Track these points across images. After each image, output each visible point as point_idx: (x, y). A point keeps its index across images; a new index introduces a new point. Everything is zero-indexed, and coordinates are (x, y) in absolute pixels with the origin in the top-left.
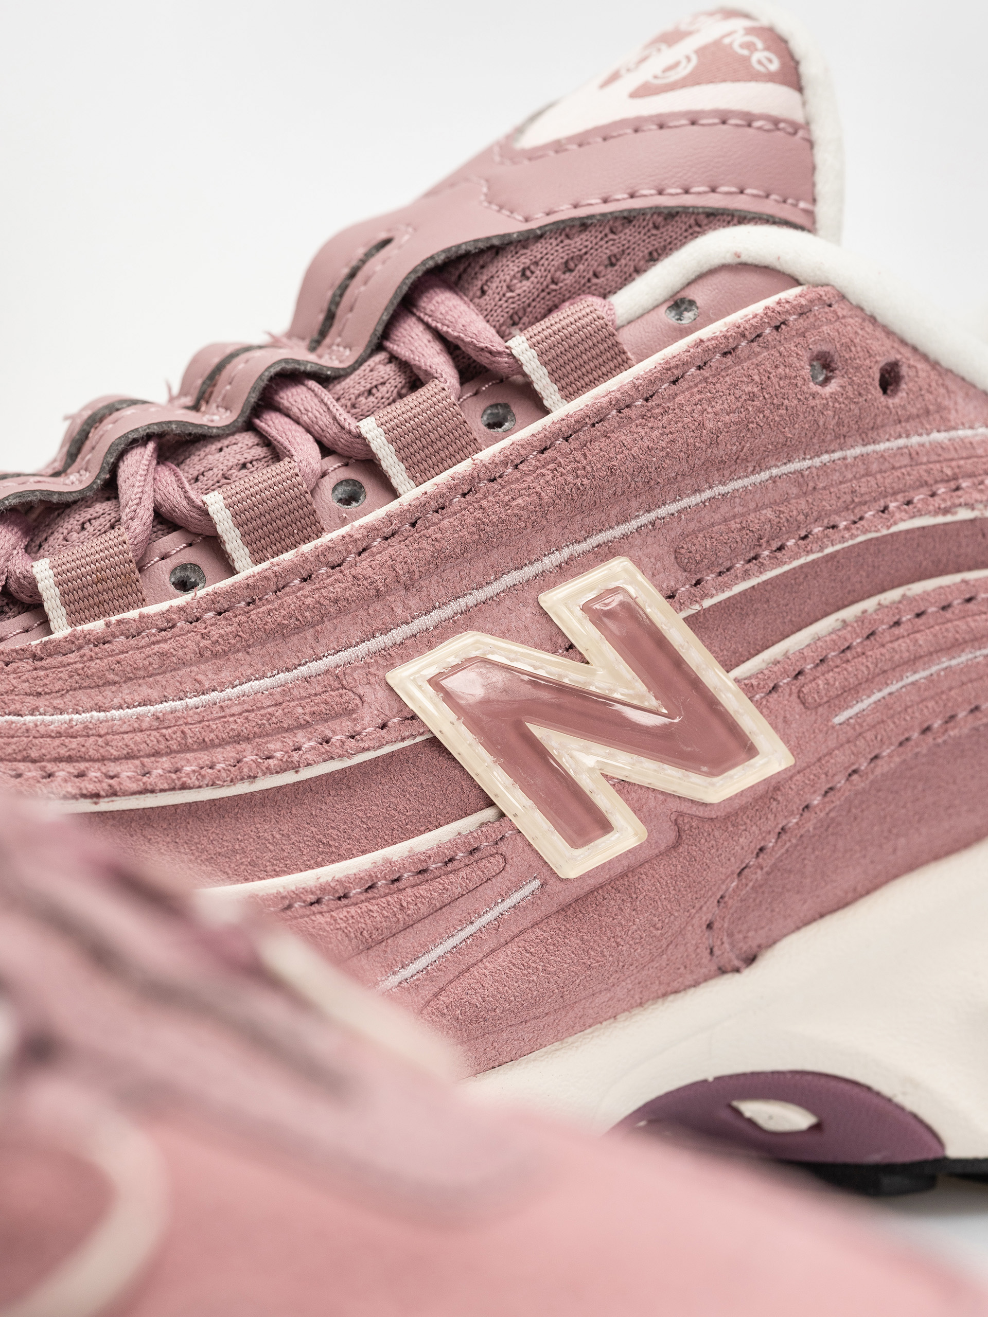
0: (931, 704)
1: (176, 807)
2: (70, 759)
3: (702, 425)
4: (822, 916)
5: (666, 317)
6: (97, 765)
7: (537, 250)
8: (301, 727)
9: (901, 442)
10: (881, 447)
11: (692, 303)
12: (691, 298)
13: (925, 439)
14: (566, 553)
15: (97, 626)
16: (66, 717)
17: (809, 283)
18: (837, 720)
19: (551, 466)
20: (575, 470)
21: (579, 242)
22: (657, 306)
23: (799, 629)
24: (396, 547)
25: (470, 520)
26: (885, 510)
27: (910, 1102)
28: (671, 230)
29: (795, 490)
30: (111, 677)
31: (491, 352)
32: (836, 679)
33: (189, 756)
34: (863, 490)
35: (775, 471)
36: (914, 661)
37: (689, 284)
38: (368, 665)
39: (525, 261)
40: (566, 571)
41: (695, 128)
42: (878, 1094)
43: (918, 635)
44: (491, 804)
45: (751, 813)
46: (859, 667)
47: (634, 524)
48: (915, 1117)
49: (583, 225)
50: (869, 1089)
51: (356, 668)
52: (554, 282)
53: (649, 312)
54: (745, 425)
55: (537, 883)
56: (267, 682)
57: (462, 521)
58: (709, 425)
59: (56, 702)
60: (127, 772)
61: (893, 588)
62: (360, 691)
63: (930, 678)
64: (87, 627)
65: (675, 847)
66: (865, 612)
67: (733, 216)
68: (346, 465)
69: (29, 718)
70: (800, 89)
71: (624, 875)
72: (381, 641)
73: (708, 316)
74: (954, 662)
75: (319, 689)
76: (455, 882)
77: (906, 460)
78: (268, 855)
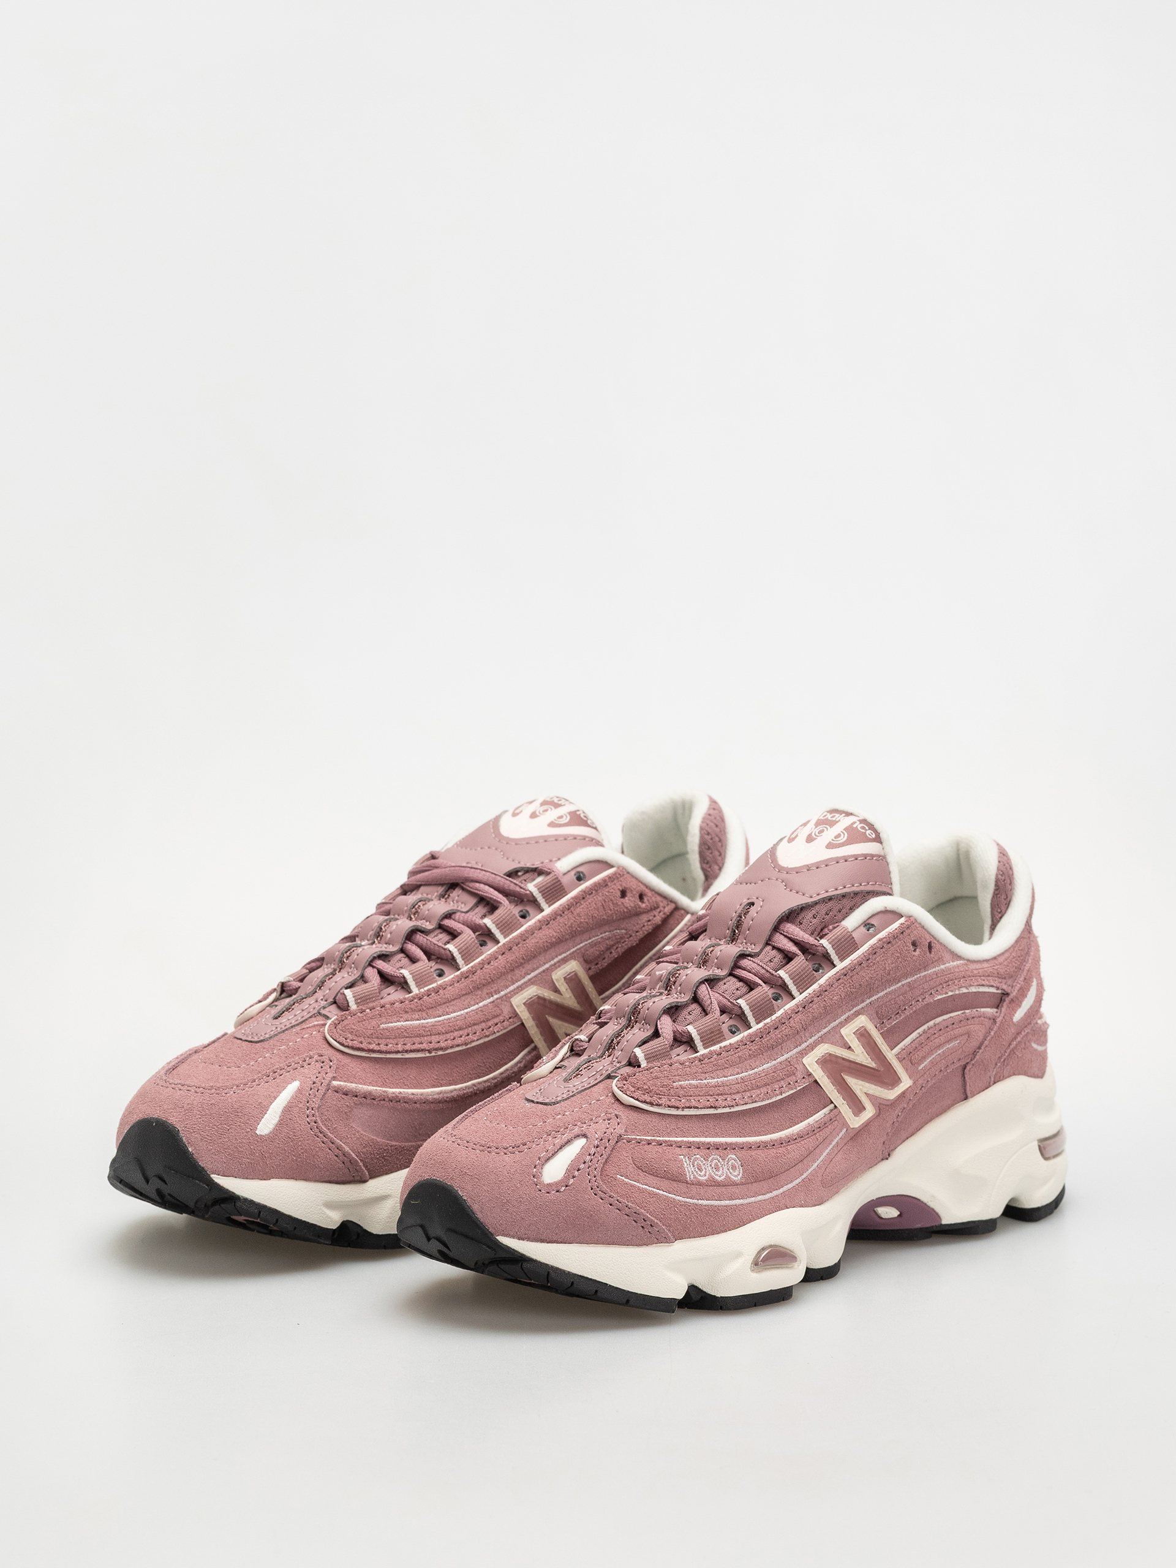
0: (943, 1061)
1: (750, 1109)
2: (721, 1094)
3: (885, 968)
4: (907, 1138)
5: (863, 929)
6: (729, 1096)
7: (817, 907)
8: (782, 1079)
9: (934, 969)
10: (929, 972)
11: (873, 925)
12: (872, 923)
13: (939, 968)
14: (847, 1015)
15: (716, 1047)
16: (715, 1080)
17: (905, 916)
18: (920, 1068)
19: (842, 985)
20: (850, 986)
21: (830, 904)
22: (859, 926)
23: (907, 1037)
24: (800, 1016)
25: (822, 1005)
26: (931, 994)
27: (932, 1204)
28: (857, 899)
29: (908, 989)
30: (726, 1066)
31: (816, 946)
32: (921, 1054)
33: (754, 1091)
34: (926, 987)
35: (903, 982)
36: (939, 1047)
37: (869, 918)
38: (797, 1057)
39: (814, 912)
40: (848, 1020)
41: (847, 862)
42: (922, 1202)
43: (941, 1037)
44: (832, 1102)
45: (898, 1102)
46: (926, 1049)
47: (865, 1003)
48: (933, 1210)
49: (830, 899)
50: (919, 1200)
51: (793, 1059)
52: (823, 919)
53: (857, 928)
54: (897, 968)
55: (845, 1129)
56: (769, 1065)
57: (820, 1005)
58: (887, 968)
59: (712, 1075)
60: (737, 1097)
61: (931, 1020)
62: (796, 1066)
63: (943, 1052)
64: (712, 1048)
65: (879, 1115)
66: (924, 1030)
67: (874, 892)
68: (772, 987)
69: (705, 1081)
70: (881, 843)
71: (866, 1126)
72: (799, 1048)
73: (879, 929)
74: (950, 1046)
75: (785, 1066)
76: (827, 1131)
77: (935, 976)
78: (778, 1124)
